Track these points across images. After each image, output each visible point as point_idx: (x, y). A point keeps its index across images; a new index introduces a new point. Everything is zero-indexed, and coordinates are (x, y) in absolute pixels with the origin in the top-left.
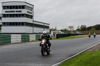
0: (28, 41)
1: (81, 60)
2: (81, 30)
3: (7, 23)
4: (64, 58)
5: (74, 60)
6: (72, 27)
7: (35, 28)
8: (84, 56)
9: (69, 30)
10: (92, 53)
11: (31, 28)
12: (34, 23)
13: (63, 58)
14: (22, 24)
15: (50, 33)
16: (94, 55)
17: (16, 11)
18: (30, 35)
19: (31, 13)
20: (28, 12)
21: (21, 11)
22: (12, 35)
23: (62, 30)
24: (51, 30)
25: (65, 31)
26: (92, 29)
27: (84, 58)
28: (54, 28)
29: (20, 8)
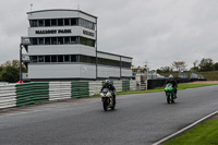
0: (87, 95)
1: (204, 138)
2: (201, 70)
3: (40, 56)
4: (167, 133)
5: (187, 138)
6: (182, 63)
7: (100, 68)
8: (210, 128)
9: (175, 70)
11: (93, 67)
12: (99, 56)
13: (163, 133)
14: (73, 58)
15: (134, 78)
17: (60, 31)
18: (91, 83)
19: (91, 34)
20: (85, 32)
21: (69, 31)
22: (51, 84)
23: (159, 71)
24: (135, 70)
25: (167, 72)
27: (210, 133)
28: (142, 66)
29: (67, 24)
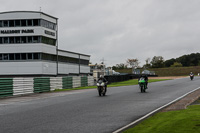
0: (48, 90)
1: (154, 129)
2: (153, 67)
3: (5, 54)
4: (121, 125)
5: (139, 129)
6: (135, 61)
7: (61, 65)
8: (160, 120)
9: (129, 66)
10: (175, 114)
11: (54, 64)
12: (60, 54)
13: (117, 125)
14: (35, 56)
15: (91, 75)
16: (179, 117)
17: (23, 31)
18: (52, 79)
19: (52, 34)
20: (46, 32)
21: (32, 31)
22: (15, 80)
23: (114, 68)
24: (92, 67)
25: (121, 68)
26: (176, 64)
27: (160, 124)
28: (99, 64)
29: (30, 24)
